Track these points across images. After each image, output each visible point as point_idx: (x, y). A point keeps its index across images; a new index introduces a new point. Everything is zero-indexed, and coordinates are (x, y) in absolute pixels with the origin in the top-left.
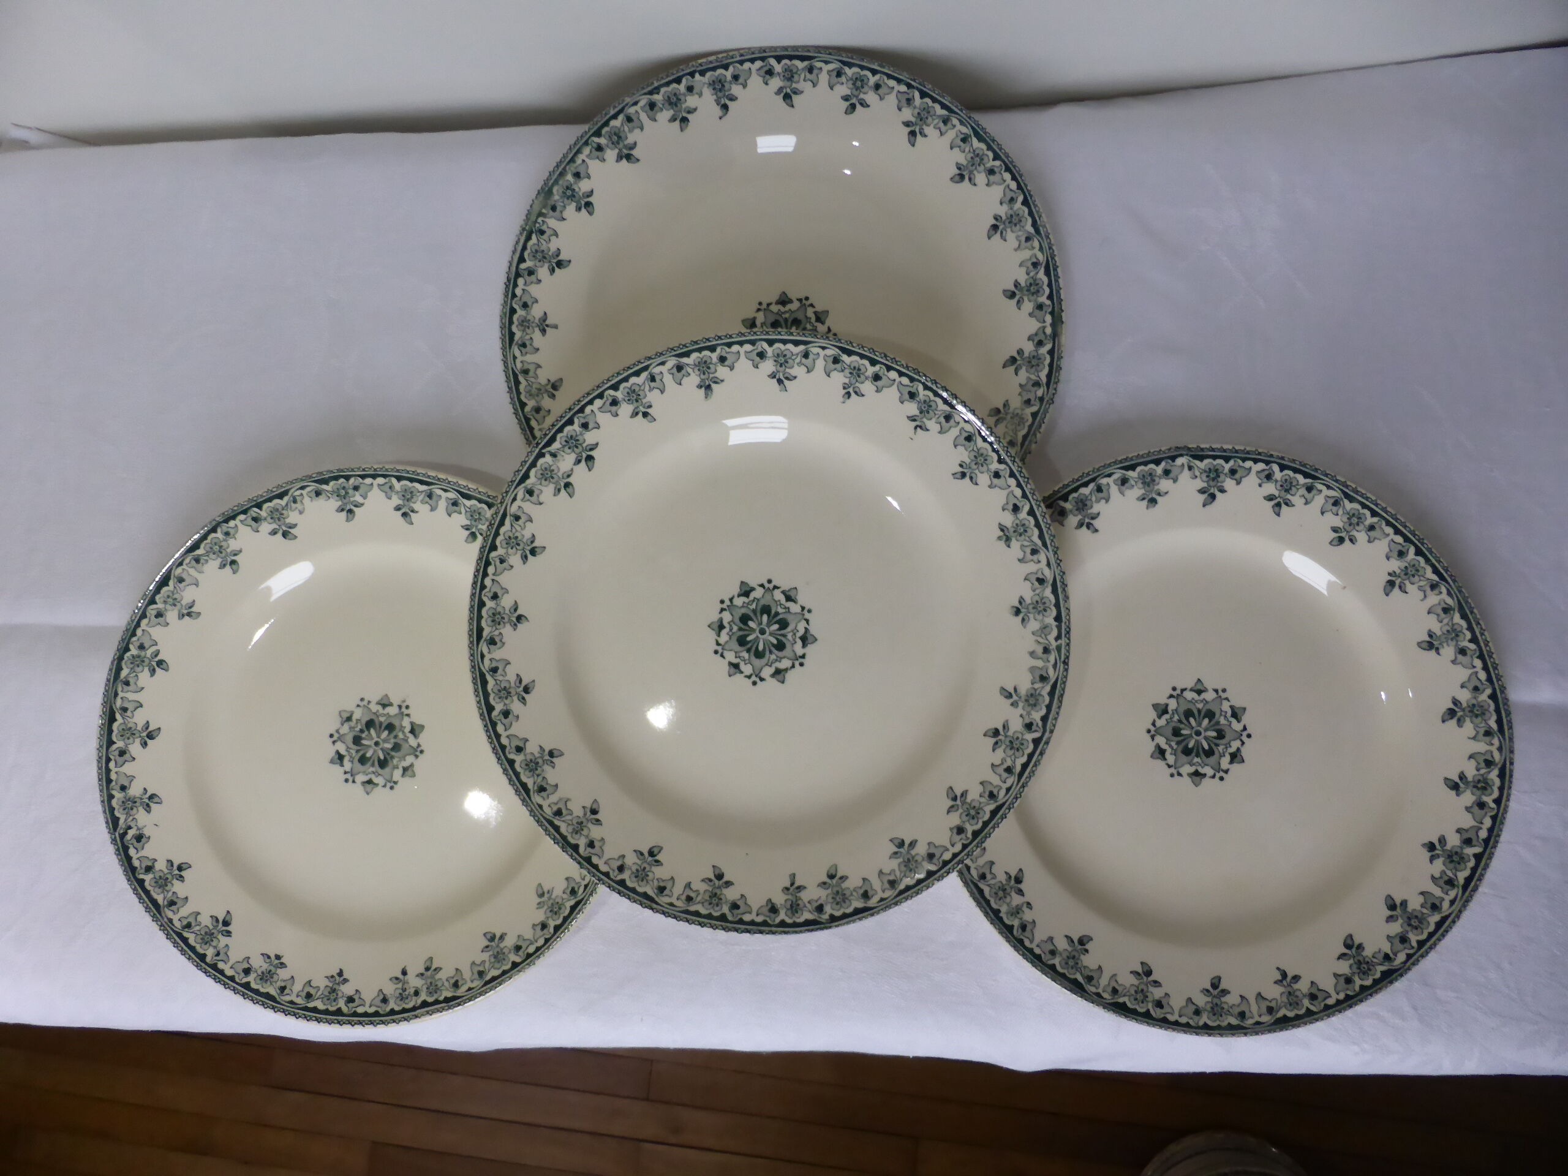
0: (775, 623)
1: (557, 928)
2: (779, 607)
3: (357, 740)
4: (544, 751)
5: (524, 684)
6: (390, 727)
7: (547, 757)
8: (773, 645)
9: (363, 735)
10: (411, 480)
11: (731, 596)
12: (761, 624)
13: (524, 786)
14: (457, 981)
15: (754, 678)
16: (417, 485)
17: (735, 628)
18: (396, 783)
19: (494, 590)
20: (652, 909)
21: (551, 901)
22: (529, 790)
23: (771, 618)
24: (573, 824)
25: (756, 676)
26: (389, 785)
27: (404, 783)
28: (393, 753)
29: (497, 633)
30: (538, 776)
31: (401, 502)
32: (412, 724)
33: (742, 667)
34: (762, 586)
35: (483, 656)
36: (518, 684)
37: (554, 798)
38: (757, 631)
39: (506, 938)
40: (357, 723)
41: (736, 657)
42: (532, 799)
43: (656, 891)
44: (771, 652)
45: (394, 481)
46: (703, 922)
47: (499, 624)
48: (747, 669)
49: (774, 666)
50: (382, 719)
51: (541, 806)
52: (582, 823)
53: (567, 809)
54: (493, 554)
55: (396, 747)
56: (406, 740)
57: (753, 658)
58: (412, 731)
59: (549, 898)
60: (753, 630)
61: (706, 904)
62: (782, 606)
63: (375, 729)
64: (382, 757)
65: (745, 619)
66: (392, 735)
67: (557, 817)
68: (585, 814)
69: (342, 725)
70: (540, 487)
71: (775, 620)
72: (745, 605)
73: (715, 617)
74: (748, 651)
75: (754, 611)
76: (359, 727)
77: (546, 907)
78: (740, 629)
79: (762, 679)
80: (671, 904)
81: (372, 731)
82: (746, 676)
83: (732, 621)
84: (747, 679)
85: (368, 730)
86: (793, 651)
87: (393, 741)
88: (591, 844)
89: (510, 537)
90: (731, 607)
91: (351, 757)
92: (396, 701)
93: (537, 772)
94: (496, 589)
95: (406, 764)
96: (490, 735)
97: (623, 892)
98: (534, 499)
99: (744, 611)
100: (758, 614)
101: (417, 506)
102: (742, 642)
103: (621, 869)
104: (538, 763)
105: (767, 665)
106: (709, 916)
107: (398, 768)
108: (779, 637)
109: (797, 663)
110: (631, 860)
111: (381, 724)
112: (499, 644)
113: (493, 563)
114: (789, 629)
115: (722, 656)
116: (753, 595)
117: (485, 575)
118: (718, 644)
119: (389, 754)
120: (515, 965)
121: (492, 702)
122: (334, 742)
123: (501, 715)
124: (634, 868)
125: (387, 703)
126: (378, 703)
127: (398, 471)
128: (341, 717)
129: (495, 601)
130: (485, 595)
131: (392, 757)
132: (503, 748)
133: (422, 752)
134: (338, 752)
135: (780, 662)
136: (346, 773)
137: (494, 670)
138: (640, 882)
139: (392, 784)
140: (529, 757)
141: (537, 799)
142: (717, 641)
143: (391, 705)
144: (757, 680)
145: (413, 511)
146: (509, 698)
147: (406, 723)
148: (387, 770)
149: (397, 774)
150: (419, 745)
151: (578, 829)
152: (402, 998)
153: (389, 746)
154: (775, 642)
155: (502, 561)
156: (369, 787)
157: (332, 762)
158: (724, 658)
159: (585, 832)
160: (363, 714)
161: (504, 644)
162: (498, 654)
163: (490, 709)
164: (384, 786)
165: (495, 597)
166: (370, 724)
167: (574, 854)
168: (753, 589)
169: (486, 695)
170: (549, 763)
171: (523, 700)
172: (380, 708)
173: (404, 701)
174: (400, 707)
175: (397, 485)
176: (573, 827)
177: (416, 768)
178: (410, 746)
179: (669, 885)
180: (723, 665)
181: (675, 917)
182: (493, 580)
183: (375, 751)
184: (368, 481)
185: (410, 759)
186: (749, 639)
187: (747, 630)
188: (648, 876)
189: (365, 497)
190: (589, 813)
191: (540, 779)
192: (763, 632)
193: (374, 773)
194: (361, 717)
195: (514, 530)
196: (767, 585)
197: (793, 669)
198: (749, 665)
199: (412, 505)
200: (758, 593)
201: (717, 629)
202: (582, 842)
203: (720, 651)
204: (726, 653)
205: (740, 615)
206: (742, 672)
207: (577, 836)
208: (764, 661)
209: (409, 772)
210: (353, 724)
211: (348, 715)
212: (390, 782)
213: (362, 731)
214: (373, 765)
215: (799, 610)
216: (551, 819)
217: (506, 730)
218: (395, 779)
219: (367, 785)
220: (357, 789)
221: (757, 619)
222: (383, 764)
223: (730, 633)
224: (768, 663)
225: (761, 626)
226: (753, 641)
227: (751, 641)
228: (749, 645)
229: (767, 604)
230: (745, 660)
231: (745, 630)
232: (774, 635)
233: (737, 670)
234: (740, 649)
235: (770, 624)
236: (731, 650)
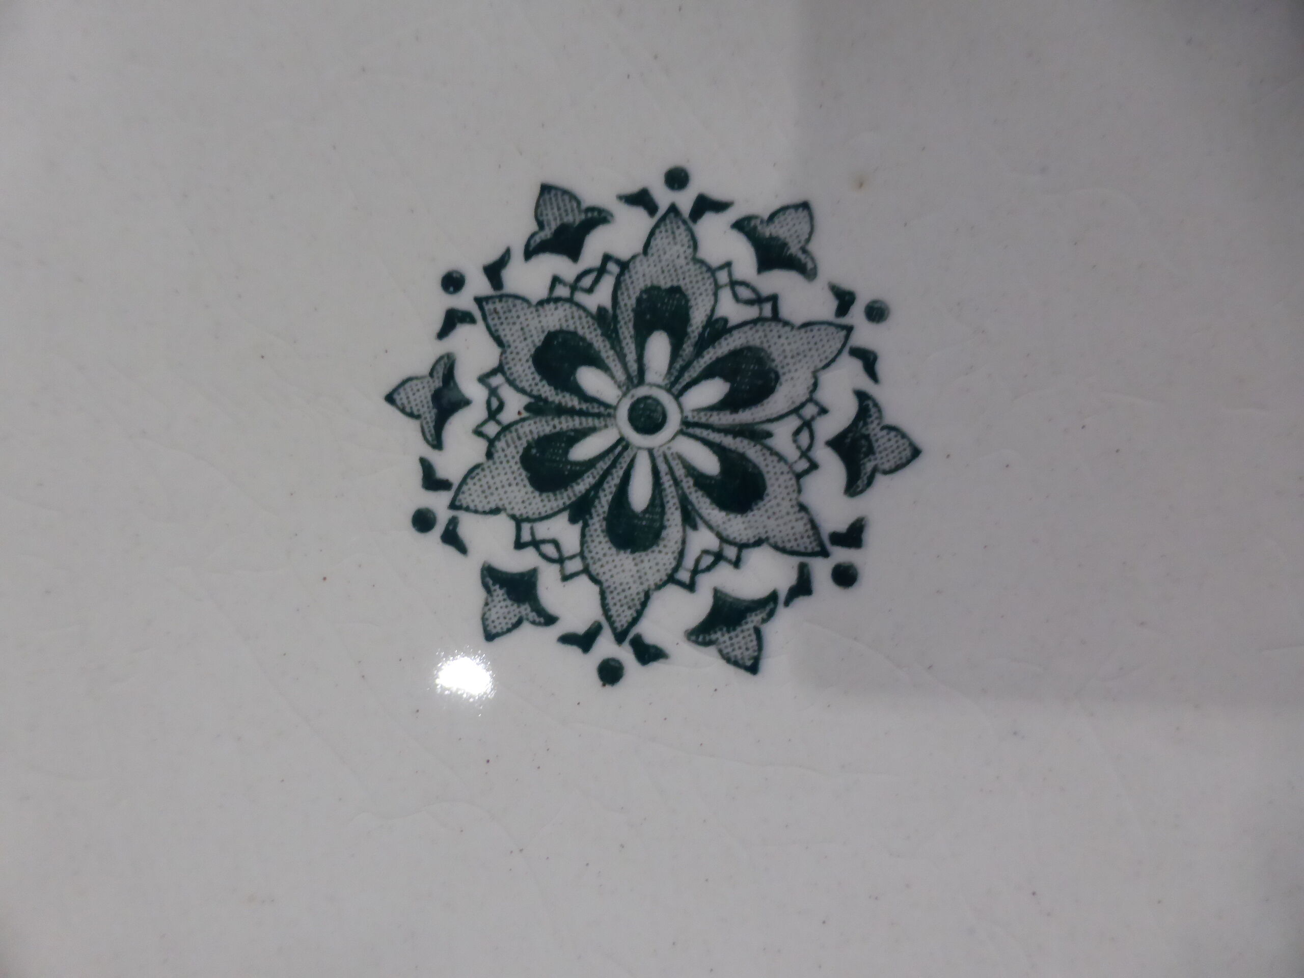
0: (709, 373)
2: (726, 296)
8: (701, 481)
11: (492, 256)
12: (640, 378)
15: (606, 647)
23: (688, 349)
25: (620, 637)
33: (552, 591)
41: (519, 545)
44: (690, 518)
48: (573, 603)
49: (707, 583)
57: (601, 545)
62: (745, 293)
71: (710, 356)
72: (562, 291)
82: (567, 639)
83: (499, 369)
84: (574, 652)
86: (803, 508)
100: (627, 331)
105: (671, 579)
108: (728, 441)
109: (821, 570)
114: (778, 402)
115: (452, 538)
135: (737, 563)
142: (427, 469)
144: (625, 655)
154: (709, 464)
158: (462, 549)
180: (454, 585)
186: (583, 451)
187: (572, 412)
196: (664, 197)
197: (801, 603)
198: (584, 580)
201: (429, 414)
203: (443, 515)
204: (470, 527)
205: (538, 339)
206: (550, 620)
215: (825, 308)
221: (622, 357)
223: (492, 429)
224: (676, 569)
225: (642, 392)
226: (602, 466)
227: (591, 464)
228: (581, 487)
229: (665, 283)
230: (560, 560)
231: (561, 411)
232: (704, 433)
233: (525, 609)
234: (538, 503)
235: (686, 378)
236: (496, 511)
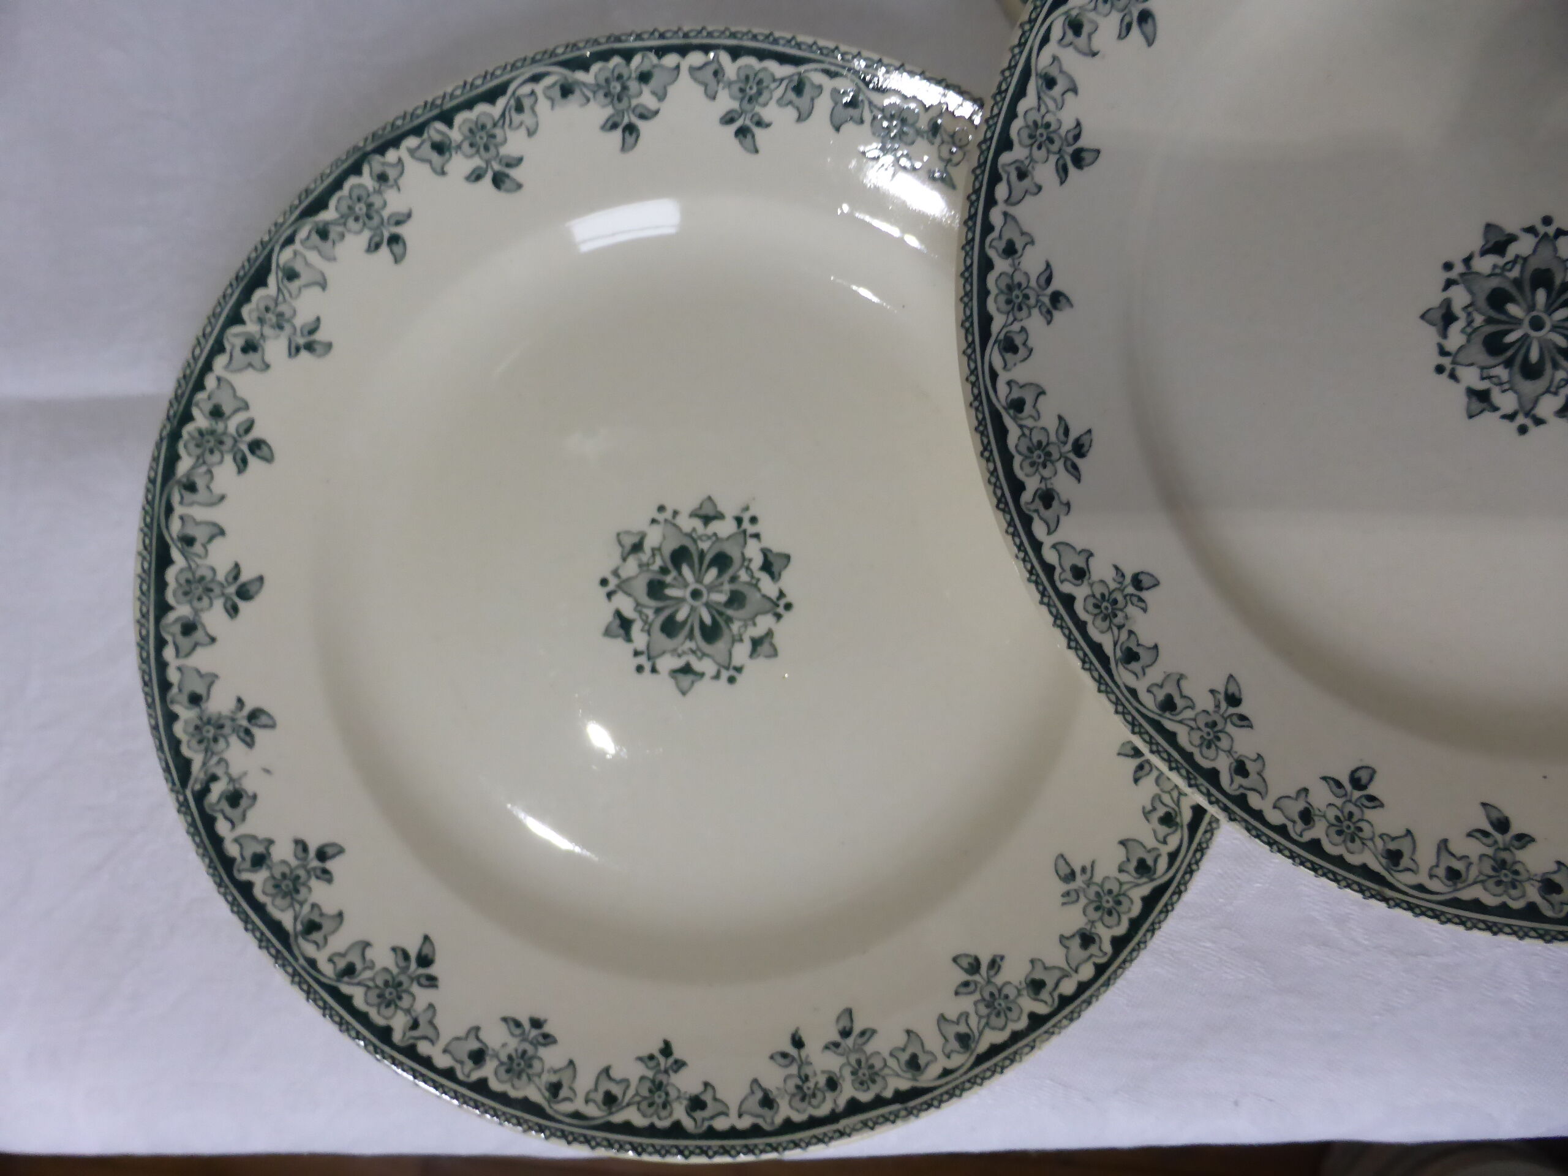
1: (1119, 944)
3: (656, 589)
4: (1123, 576)
5: (1073, 435)
6: (722, 561)
7: (1130, 590)
8: (1561, 350)
9: (668, 579)
10: (761, 55)
11: (1466, 255)
12: (1533, 308)
13: (1097, 649)
14: (914, 1059)
15: (1521, 420)
16: (772, 66)
17: (1479, 319)
18: (739, 670)
19: (1006, 236)
20: (1385, 899)
21: (1094, 889)
22: (1108, 658)
23: (1554, 294)
24: (1199, 729)
25: (1526, 415)
26: (725, 674)
27: (756, 670)
28: (730, 612)
29: (1016, 327)
30: (1120, 627)
31: (735, 105)
32: (765, 552)
33: (1497, 397)
34: (1531, 230)
35: (994, 376)
36: (1062, 437)
37: (1155, 675)
38: (1526, 323)
39: (1006, 966)
40: (653, 555)
41: (1483, 378)
42: (1116, 677)
43: (1384, 861)
44: (1555, 366)
45: (725, 58)
46: (1495, 924)
47: (1020, 309)
48: (1507, 402)
49: (1563, 392)
50: (704, 545)
51: (1133, 692)
52: (1215, 724)
53: (1183, 697)
54: (1006, 158)
55: (736, 599)
56: (755, 585)
57: (1519, 378)
58: (767, 567)
59: (1089, 883)
60: (1517, 322)
61: (1490, 884)
63: (691, 567)
64: (708, 620)
65: (1498, 299)
66: (726, 577)
67: (1167, 714)
68: (1218, 706)
69: (624, 559)
70: (1092, 15)
72: (1498, 270)
73: (1434, 298)
74: (1508, 364)
75: (1517, 283)
76: (658, 563)
77: (1083, 901)
78: (1489, 321)
79: (1539, 422)
80: (1421, 888)
81: (686, 570)
82: (1504, 417)
83: (1471, 304)
84: (1506, 422)
85: (678, 567)
87: (727, 587)
88: (1241, 769)
89: (1035, 123)
90: (1468, 276)
91: (645, 622)
92: (730, 509)
93: (1117, 621)
94: (1011, 233)
95: (758, 631)
96: (1022, 543)
97: (1321, 867)
98: (1082, 41)
99: (1495, 283)
100: (1527, 288)
101: (769, 112)
102: (1494, 345)
103: (1307, 816)
104: (1115, 602)
105: (1547, 391)
106: (1503, 910)
107: (741, 640)
110: (1321, 797)
111: (702, 555)
112: (1022, 352)
113: (1004, 177)
115: (1453, 376)
116: (1512, 250)
117: (991, 202)
118: (1443, 352)
119: (721, 614)
120: (1037, 1021)
121: (1020, 474)
122: (609, 595)
123: (1037, 500)
124: (1332, 813)
125: (711, 513)
126: (694, 515)
127: (733, 35)
128: (620, 543)
129: (1010, 261)
130: (991, 246)
131: (729, 620)
132: (1049, 569)
133: (788, 606)
134: (618, 614)
136: (637, 653)
137: (1018, 406)
138: (1349, 844)
139: (732, 673)
140: (1098, 590)
141: (1124, 676)
142: (1441, 347)
143: (720, 516)
144: (1528, 422)
145: (759, 124)
146: (1049, 464)
147: (753, 551)
148: (721, 645)
149: (741, 653)
150: (782, 594)
151: (1212, 736)
152: (803, 1094)
153: (720, 598)
155: (1022, 175)
156: (686, 680)
157: (608, 633)
158: (1457, 381)
159: (1224, 743)
160: (664, 537)
161: (1031, 351)
162: (1022, 372)
163: (1017, 487)
164: (717, 676)
165: (1010, 250)
166: (680, 556)
167: (1213, 791)
168: (1512, 239)
169: (1007, 459)
170: (1135, 600)
171: (1075, 471)
172: (697, 523)
173: (747, 509)
174: (739, 520)
175: (731, 68)
176: (1199, 733)
177: (777, 640)
178: (764, 596)
179: (1405, 846)
180: (1454, 396)
181: (1436, 916)
182: (1005, 214)
183: (693, 609)
184: (671, 60)
185: (765, 623)
186: (1510, 339)
187: (1504, 322)
188: (1360, 829)
189: (661, 96)
190: (1224, 705)
191: (1124, 635)
192: (1537, 324)
193: (693, 652)
194: (661, 545)
195: (1043, 110)
196: (1542, 229)
198: (1511, 393)
199: (758, 109)
200: (1524, 246)
201: (1441, 324)
202: (1223, 765)
203: (1449, 367)
204: (1461, 372)
205: (1488, 291)
207: (1211, 753)
208: (1541, 384)
209: (765, 648)
210: (645, 556)
211: (635, 540)
212: (727, 668)
213: (664, 570)
214: (691, 636)
216: (1157, 717)
217: (1049, 533)
218: (737, 661)
219: (681, 677)
220: (662, 685)
221: (1525, 299)
222: (711, 633)
223: (1469, 330)
224: (1550, 387)
225: (1534, 313)
226: (1517, 345)
227: (1512, 344)
228: (1509, 353)
229: (1543, 267)
230: (1501, 384)
231: (1499, 322)
232: (1562, 331)
233: (1484, 405)
234: (1489, 360)
235: (1553, 308)
236: (1472, 364)
